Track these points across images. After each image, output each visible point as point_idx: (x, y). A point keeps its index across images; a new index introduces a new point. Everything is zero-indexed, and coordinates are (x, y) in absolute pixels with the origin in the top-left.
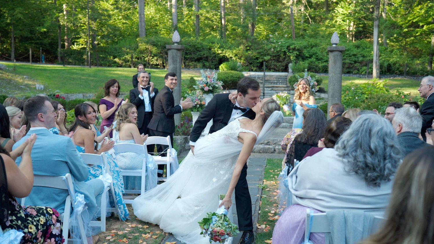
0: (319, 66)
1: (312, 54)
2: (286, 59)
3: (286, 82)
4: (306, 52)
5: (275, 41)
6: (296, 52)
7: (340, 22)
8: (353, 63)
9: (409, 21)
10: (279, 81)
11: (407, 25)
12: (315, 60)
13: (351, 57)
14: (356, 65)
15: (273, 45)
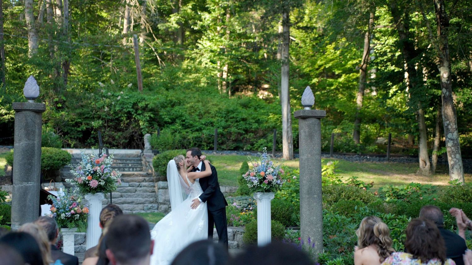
0: (189, 137)
1: (174, 117)
2: (131, 126)
3: (139, 166)
4: (165, 113)
5: (109, 94)
6: (148, 114)
7: (206, 64)
8: (244, 132)
9: (320, 66)
10: (128, 164)
11: (318, 72)
12: (180, 127)
13: (238, 124)
14: (247, 136)
15: (107, 101)
